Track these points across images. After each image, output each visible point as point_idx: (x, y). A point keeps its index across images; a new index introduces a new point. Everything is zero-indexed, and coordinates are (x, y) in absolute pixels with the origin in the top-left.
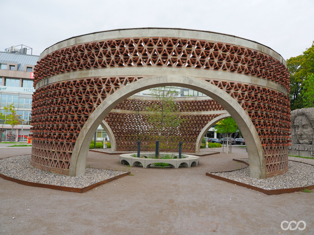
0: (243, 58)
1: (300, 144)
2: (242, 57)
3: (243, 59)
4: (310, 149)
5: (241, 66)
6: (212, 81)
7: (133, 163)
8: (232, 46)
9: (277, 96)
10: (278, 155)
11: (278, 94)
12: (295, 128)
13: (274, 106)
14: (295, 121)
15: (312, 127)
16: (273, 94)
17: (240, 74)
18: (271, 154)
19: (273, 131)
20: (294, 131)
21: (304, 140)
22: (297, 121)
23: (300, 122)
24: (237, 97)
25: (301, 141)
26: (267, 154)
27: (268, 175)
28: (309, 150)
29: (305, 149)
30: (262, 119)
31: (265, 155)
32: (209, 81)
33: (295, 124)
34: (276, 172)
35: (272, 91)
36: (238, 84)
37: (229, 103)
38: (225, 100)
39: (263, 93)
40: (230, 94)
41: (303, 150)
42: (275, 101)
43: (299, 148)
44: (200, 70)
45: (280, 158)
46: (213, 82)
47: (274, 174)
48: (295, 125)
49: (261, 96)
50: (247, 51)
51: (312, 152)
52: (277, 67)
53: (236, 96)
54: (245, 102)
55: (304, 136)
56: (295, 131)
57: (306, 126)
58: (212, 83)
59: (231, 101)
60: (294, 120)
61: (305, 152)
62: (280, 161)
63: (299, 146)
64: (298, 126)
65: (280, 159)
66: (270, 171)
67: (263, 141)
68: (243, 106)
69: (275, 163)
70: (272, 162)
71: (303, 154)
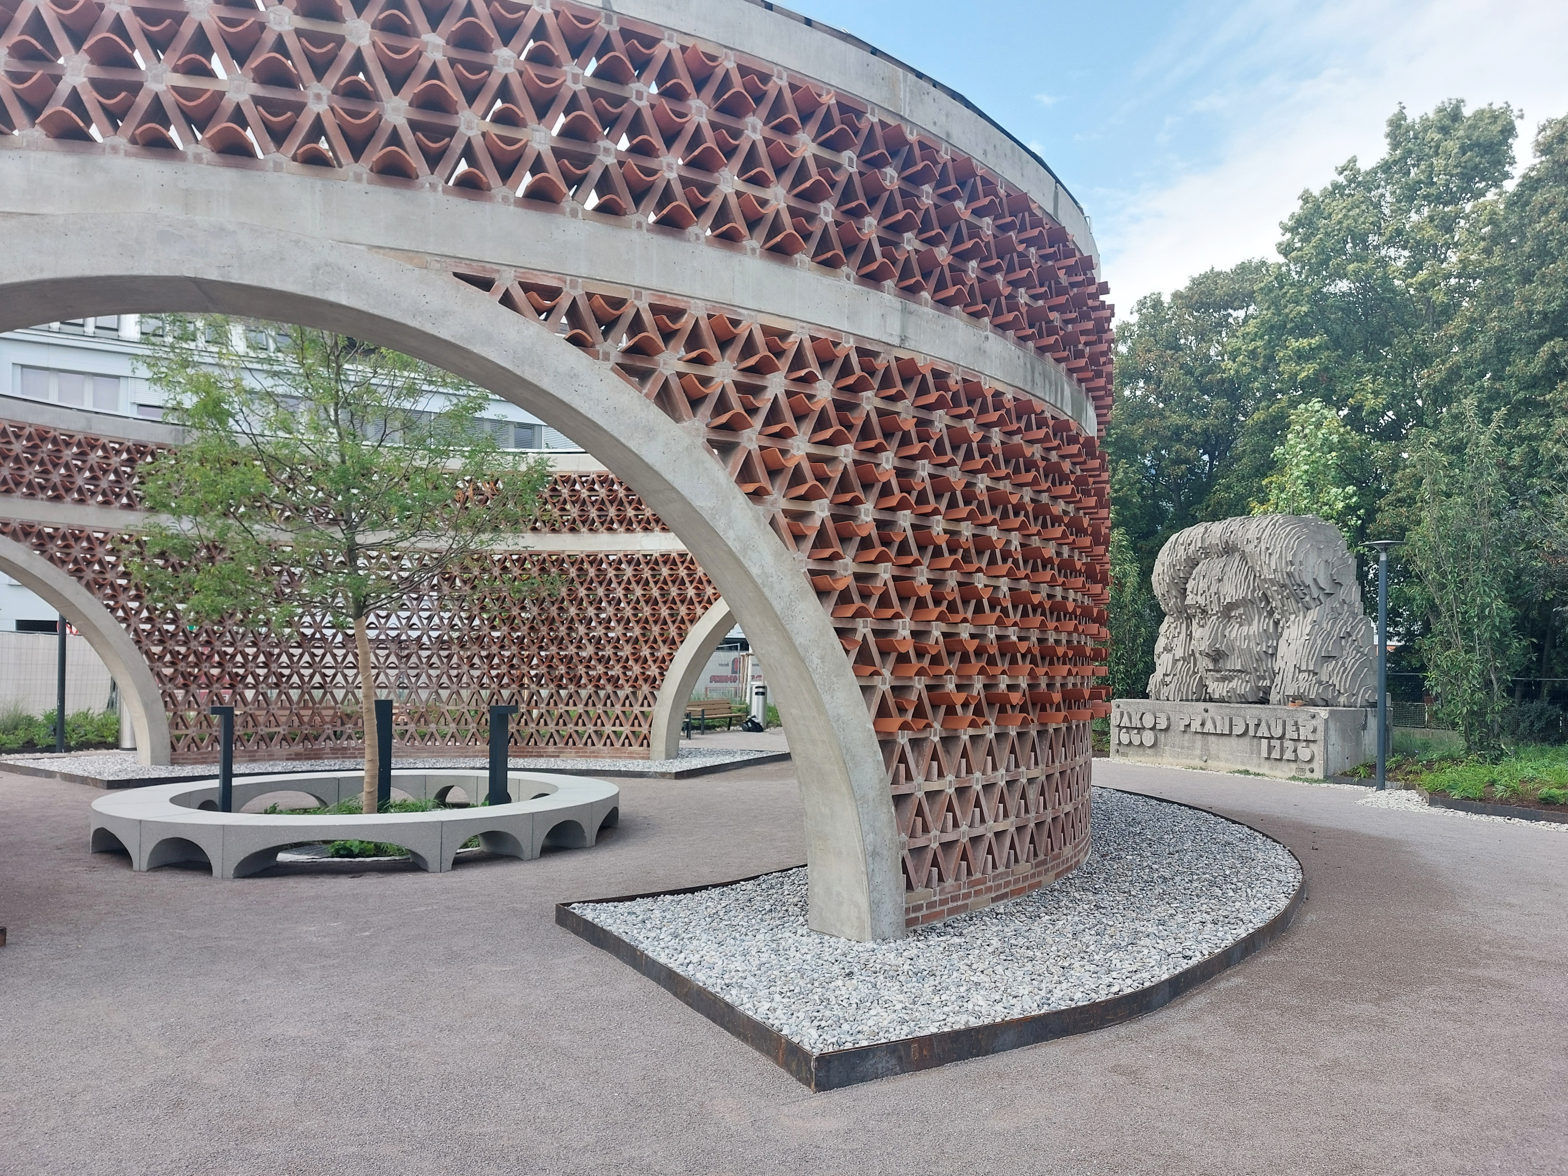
0: (757, 137)
1: (1211, 700)
2: (748, 132)
3: (754, 144)
4: (1258, 725)
5: (739, 194)
6: (507, 281)
7: (150, 847)
8: (673, 46)
9: (1047, 436)
10: (1001, 778)
11: (1051, 423)
12: (1189, 618)
13: (1027, 494)
14: (1189, 586)
15: (1271, 613)
16: (1019, 419)
17: (730, 248)
18: (950, 777)
19: (1014, 638)
20: (1183, 635)
21: (1230, 679)
22: (1203, 585)
23: (1213, 589)
24: (706, 409)
25: (1216, 688)
26: (919, 779)
27: (925, 911)
28: (1251, 732)
29: (1231, 730)
30: (955, 566)
31: (904, 788)
32: (485, 284)
33: (1189, 601)
34: (981, 882)
35: (1015, 399)
36: (710, 316)
37: (632, 445)
38: (600, 422)
39: (964, 410)
40: (649, 385)
41: (1222, 735)
42: (1030, 465)
43: (1203, 724)
44: (409, 193)
45: (1017, 795)
46: (518, 294)
47: (967, 896)
48: (1190, 606)
49: (880, 412)
50: (788, 95)
51: (1264, 742)
52: (1050, 263)
53: (695, 403)
54: (762, 448)
55: (1235, 663)
56: (1190, 636)
57: (1241, 611)
58: (507, 300)
59: (650, 432)
60: (1187, 579)
61: (1233, 741)
62: (1012, 812)
63: (1206, 711)
64: (1204, 612)
65: (1014, 801)
66: (941, 879)
67: (891, 701)
68: (745, 475)
69: (978, 831)
70: (956, 825)
71: (1222, 755)
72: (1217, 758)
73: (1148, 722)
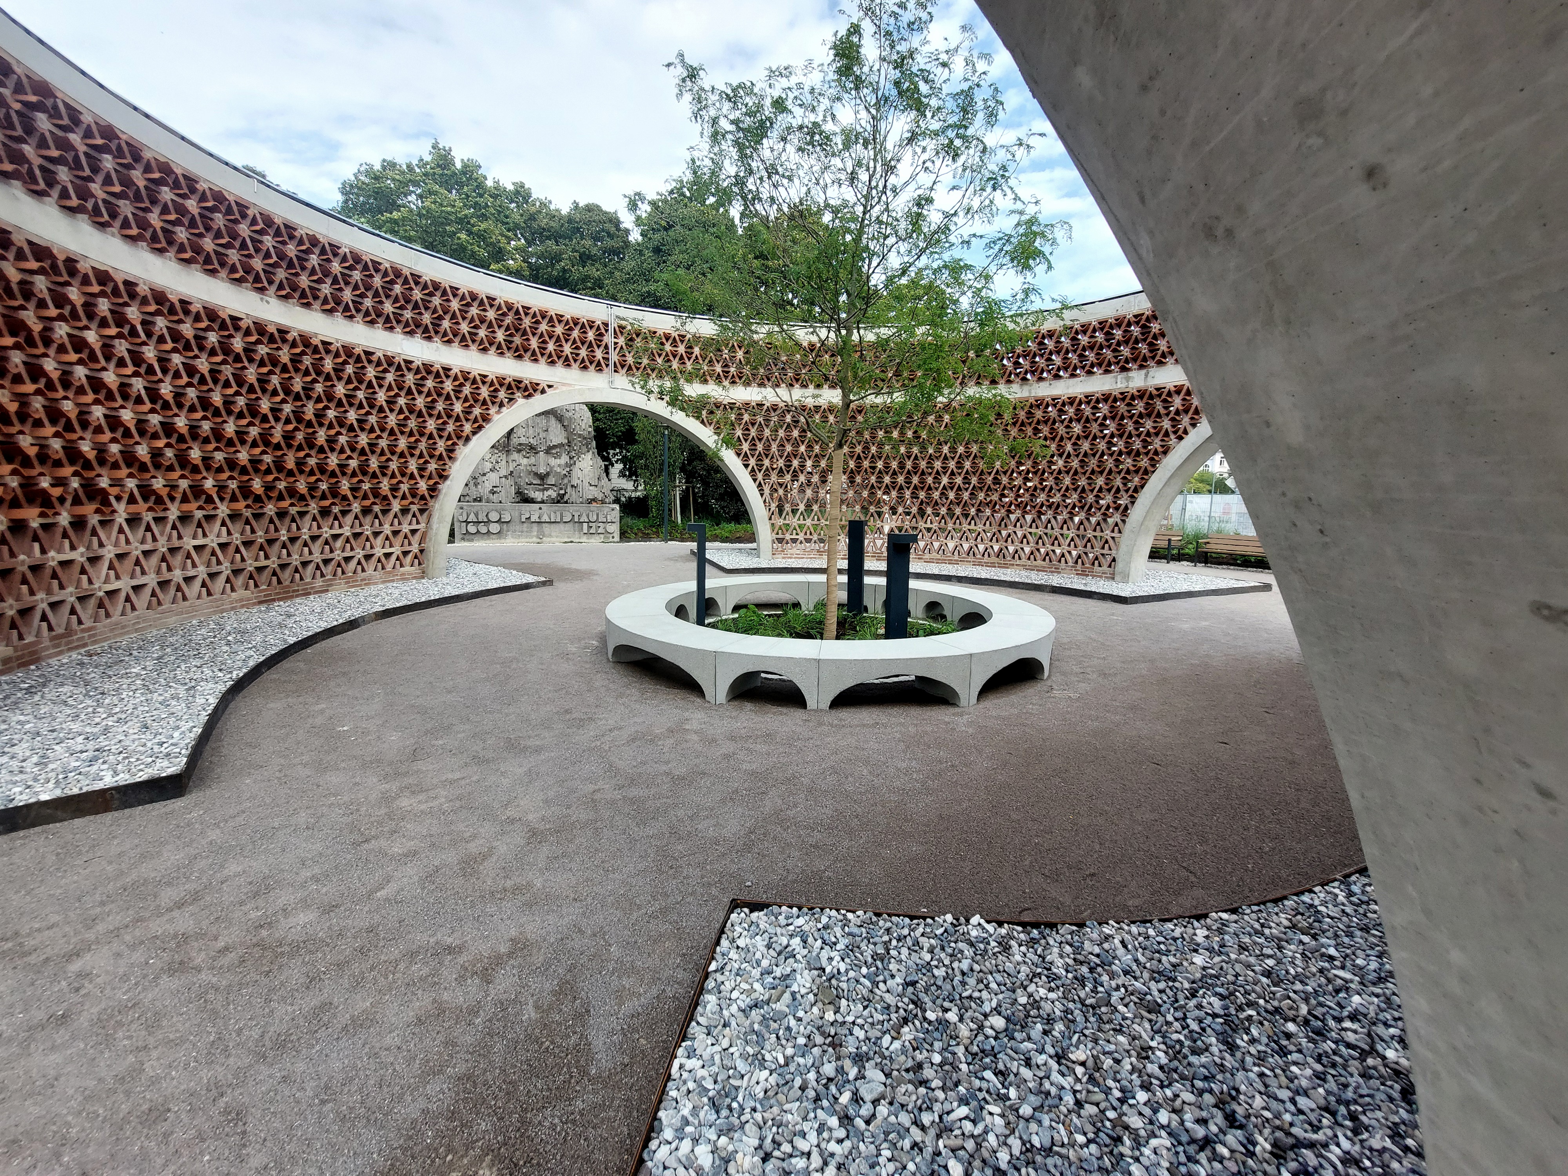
4: (580, 515)
12: (508, 452)
14: (521, 432)
20: (504, 461)
21: (548, 489)
23: (543, 435)
25: (537, 495)
28: (576, 520)
29: (561, 519)
41: (554, 522)
43: (540, 517)
51: (585, 525)
55: (551, 480)
56: (509, 462)
57: (558, 450)
61: (562, 525)
71: (553, 534)
72: (550, 536)
73: (494, 516)
